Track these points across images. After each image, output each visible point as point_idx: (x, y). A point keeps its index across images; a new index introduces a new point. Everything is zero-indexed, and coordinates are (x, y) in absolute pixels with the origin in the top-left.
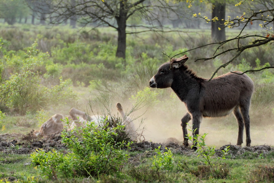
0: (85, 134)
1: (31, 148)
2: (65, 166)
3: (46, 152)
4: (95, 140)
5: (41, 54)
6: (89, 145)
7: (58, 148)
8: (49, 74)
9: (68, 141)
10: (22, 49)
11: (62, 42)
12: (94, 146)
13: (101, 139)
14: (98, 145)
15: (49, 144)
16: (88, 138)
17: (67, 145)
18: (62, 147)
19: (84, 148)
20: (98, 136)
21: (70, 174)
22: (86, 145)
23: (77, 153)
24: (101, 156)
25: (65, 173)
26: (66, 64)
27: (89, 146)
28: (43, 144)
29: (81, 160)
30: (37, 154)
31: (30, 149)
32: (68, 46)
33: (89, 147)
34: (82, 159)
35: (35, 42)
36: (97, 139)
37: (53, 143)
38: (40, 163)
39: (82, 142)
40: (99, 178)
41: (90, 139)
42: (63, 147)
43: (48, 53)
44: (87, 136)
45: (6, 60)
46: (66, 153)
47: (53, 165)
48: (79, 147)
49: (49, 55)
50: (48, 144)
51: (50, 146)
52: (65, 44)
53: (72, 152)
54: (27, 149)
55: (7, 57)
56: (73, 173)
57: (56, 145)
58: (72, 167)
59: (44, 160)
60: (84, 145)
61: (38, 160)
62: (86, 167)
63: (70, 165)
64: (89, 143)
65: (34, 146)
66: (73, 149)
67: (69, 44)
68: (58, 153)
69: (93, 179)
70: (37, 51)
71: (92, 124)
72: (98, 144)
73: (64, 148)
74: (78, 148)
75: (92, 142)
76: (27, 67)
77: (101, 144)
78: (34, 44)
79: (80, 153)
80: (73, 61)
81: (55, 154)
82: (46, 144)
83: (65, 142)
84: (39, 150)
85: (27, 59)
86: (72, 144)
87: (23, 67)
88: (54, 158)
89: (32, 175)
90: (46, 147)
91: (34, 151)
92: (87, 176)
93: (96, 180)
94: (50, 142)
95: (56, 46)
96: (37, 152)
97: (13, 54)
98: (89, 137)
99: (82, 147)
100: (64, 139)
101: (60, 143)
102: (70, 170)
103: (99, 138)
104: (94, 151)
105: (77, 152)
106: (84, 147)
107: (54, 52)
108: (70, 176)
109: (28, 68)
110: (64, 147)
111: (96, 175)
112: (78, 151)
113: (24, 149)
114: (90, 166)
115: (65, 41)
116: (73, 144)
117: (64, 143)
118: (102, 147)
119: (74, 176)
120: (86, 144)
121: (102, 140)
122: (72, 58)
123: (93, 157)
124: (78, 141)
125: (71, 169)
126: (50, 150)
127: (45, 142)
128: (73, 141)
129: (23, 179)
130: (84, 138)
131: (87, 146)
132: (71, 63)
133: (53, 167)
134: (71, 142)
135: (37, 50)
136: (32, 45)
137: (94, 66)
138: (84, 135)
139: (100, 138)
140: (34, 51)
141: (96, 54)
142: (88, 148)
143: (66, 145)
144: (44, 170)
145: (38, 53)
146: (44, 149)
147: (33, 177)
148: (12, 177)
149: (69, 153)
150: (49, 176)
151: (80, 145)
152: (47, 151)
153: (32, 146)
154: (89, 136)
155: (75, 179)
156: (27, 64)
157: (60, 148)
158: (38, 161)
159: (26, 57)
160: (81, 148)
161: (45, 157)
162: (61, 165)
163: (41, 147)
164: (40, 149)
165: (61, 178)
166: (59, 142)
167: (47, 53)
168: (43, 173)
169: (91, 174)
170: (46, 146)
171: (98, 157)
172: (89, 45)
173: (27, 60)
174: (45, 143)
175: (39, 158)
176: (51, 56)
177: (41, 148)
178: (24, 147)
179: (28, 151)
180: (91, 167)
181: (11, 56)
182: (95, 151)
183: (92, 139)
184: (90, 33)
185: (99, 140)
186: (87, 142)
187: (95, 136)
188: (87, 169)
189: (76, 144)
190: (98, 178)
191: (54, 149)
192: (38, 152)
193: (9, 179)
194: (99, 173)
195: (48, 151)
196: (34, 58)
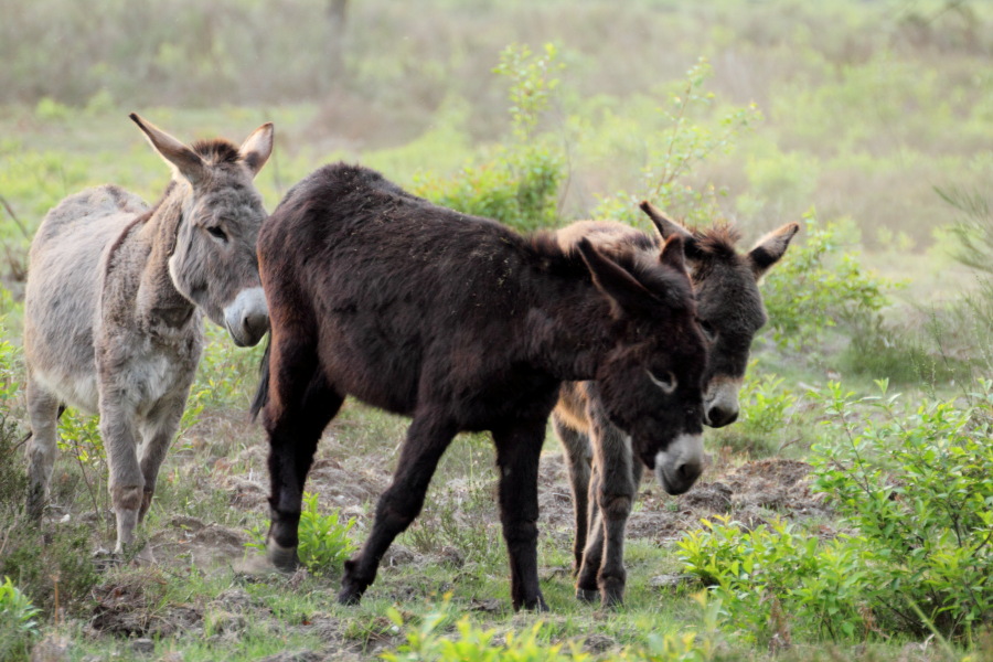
0: (912, 457)
1: (679, 511)
2: (826, 592)
3: (745, 531)
4: (953, 479)
5: (727, 111)
6: (927, 502)
7: (796, 513)
8: (757, 198)
9: (840, 483)
10: (645, 90)
11: (816, 59)
12: (952, 507)
13: (982, 477)
14: (969, 501)
15: (759, 494)
16: (927, 471)
17: (834, 503)
18: (811, 509)
19: (908, 515)
20: (969, 462)
21: (849, 627)
22: (915, 503)
23: (877, 536)
24: (983, 551)
25: (828, 621)
26: (834, 153)
27: (928, 507)
28: (733, 497)
29: (896, 567)
30: (707, 540)
31: (676, 517)
32: (840, 79)
33: (930, 511)
34: (901, 561)
35: (701, 59)
36: (963, 474)
37: (773, 493)
38: (721, 577)
39: (900, 491)
40: (972, 646)
41: (932, 477)
42: (816, 511)
43: (757, 108)
44: (920, 464)
45: (575, 136)
46: (830, 536)
47: (775, 587)
48: (885, 510)
49: (758, 114)
50: (754, 496)
51: (760, 506)
52: (830, 69)
53: (857, 530)
54: (665, 516)
55: (581, 122)
56: (858, 623)
57: (789, 499)
58: (856, 594)
59: (736, 563)
60: (908, 500)
61: (708, 563)
62: (914, 597)
63: (846, 585)
64: (931, 494)
65: (692, 503)
66: (858, 519)
67: (847, 70)
68: (797, 536)
69: (946, 645)
70: (710, 99)
71: (941, 411)
72: (968, 496)
73: (823, 513)
74: (884, 516)
75: (942, 487)
76: (668, 165)
77: (979, 496)
78: (696, 68)
79: (891, 537)
80: (862, 144)
81: (782, 539)
82: (746, 497)
83: (826, 486)
84: (713, 520)
85: (666, 132)
86: (856, 496)
87: (648, 168)
88: (778, 556)
89: (683, 630)
90: (746, 509)
91: (692, 523)
92: (919, 633)
93: (960, 650)
94: (760, 488)
95: (789, 78)
96: (705, 528)
97: (607, 113)
98: (929, 467)
99: (900, 511)
100: (822, 475)
101: (806, 492)
102: (845, 610)
103: (972, 475)
104: (952, 527)
105: (878, 532)
106: (907, 508)
107: (780, 104)
108: (846, 635)
109: (669, 172)
110: (823, 508)
111: (960, 631)
112: (882, 526)
113: (651, 515)
114: (931, 594)
115: (828, 56)
116: (860, 498)
117: (822, 493)
118: (985, 510)
119: (862, 632)
120: (917, 498)
121: (986, 481)
122: (858, 130)
123: (948, 553)
124: (880, 486)
125: (852, 605)
126: (764, 523)
127: (739, 485)
128: (861, 485)
129: (645, 645)
130: (907, 472)
131: (922, 505)
132: (856, 151)
133: (774, 597)
134: (853, 490)
135: (710, 94)
136: (690, 72)
137: (952, 162)
138: (908, 460)
139: (979, 472)
140: (694, 97)
141: (962, 112)
142: (924, 514)
143: (830, 500)
144: (736, 606)
145: (712, 105)
146: (736, 518)
147: (689, 637)
148: (598, 636)
149: (842, 535)
150: (760, 634)
151: (892, 503)
152: (749, 526)
153: (685, 505)
154: (930, 463)
155: (872, 647)
156: (668, 156)
157: (805, 513)
158: (711, 569)
159: (662, 126)
160: (895, 515)
161: (742, 549)
162: (809, 589)
163: (725, 508)
164: (719, 517)
165: (810, 640)
166: (802, 490)
167: (752, 106)
168: (732, 622)
169: (937, 625)
170: (743, 507)
171: (967, 555)
172: (930, 76)
173: (668, 135)
174: (739, 492)
175: (713, 557)
176: (769, 121)
177: (723, 512)
178: (652, 509)
179: (669, 527)
180: (939, 597)
181: (598, 118)
182: (955, 527)
183: (943, 478)
184: (936, 24)
185: (973, 481)
186: (923, 491)
187: (956, 462)
188: (920, 605)
189: (873, 497)
190: (966, 646)
191: (778, 516)
192: (711, 531)
193: (588, 642)
194: (975, 623)
195: (755, 527)
196: (695, 128)
